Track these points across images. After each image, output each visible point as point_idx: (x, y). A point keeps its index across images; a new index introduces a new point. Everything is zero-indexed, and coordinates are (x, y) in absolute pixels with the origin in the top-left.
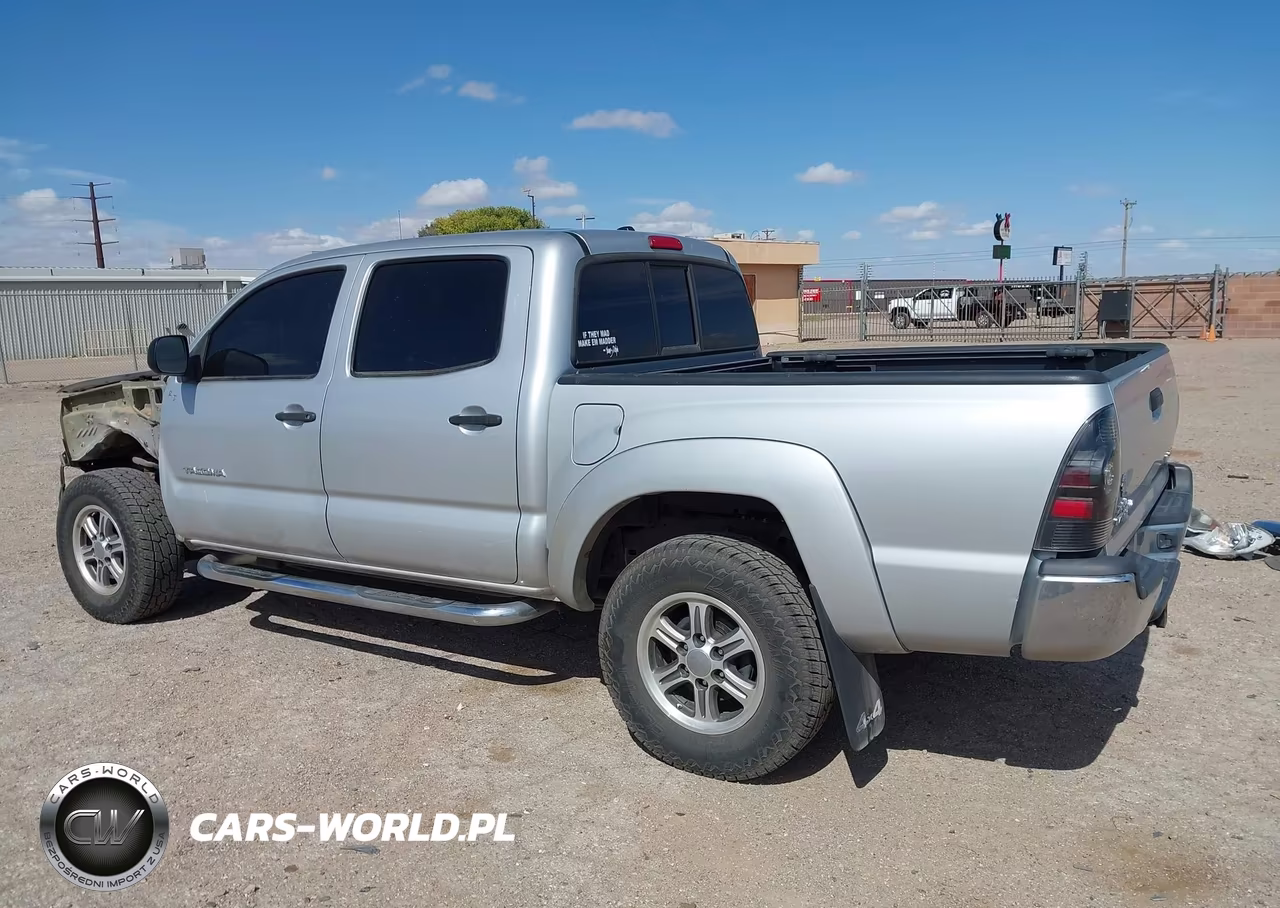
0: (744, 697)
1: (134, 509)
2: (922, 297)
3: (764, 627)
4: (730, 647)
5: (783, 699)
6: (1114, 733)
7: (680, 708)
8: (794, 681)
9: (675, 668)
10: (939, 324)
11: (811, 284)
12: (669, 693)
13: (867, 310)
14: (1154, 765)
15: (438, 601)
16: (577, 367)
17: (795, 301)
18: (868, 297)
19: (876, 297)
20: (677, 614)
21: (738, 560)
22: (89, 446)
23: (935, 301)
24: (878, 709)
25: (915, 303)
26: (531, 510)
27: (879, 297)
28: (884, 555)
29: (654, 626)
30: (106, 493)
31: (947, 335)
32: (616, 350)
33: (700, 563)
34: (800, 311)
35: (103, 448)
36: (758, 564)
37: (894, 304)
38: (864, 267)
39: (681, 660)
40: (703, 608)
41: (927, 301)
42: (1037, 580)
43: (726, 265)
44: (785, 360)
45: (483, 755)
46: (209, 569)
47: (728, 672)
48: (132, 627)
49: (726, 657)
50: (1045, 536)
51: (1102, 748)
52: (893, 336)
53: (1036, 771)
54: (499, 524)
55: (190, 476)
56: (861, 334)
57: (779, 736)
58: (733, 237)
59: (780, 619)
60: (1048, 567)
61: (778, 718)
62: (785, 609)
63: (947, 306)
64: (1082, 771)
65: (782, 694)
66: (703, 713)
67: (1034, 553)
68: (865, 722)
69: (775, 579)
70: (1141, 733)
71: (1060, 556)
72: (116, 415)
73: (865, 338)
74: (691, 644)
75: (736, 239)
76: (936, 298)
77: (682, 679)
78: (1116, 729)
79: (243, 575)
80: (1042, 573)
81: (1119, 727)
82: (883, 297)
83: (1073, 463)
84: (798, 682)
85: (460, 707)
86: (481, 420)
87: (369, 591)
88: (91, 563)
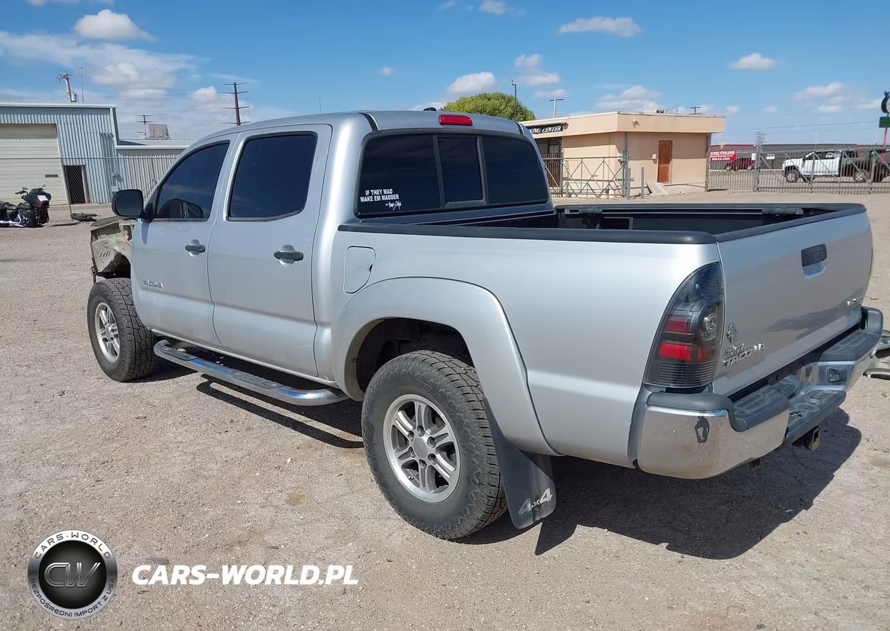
0: (449, 476)
1: (123, 306)
2: (810, 158)
3: (458, 426)
4: (440, 438)
5: (470, 483)
6: (774, 532)
7: (410, 479)
8: (476, 469)
9: (407, 450)
10: (820, 179)
11: (717, 148)
12: (405, 467)
13: (760, 168)
14: (793, 564)
15: (275, 384)
16: (360, 217)
17: (704, 160)
18: (762, 156)
19: (768, 158)
20: (409, 410)
21: (443, 373)
22: (107, 263)
23: (816, 161)
24: (547, 496)
25: (804, 162)
26: (324, 325)
27: (771, 158)
28: (535, 377)
29: (395, 417)
30: (108, 295)
31: (824, 188)
32: (399, 204)
33: (418, 373)
34: (707, 169)
35: (116, 264)
36: (458, 377)
37: (788, 163)
38: (760, 135)
39: (411, 444)
40: (423, 407)
41: (810, 161)
42: (645, 409)
43: (519, 137)
44: (567, 212)
45: (280, 499)
46: (160, 351)
47: (439, 456)
48: (126, 384)
49: (438, 445)
50: (652, 374)
51: (756, 543)
52: (780, 188)
53: (688, 558)
54: (305, 332)
55: (146, 286)
56: (754, 186)
57: (467, 509)
58: (658, 112)
59: (468, 421)
60: (654, 399)
61: (467, 496)
62: (472, 413)
63: (832, 165)
64: (728, 561)
65: (470, 477)
66: (424, 486)
67: (644, 386)
68: (530, 507)
69: (468, 390)
70: (798, 534)
71: (669, 390)
72: (119, 243)
73: (758, 189)
74: (417, 432)
75: (659, 114)
76: (817, 159)
77: (411, 458)
78: (778, 528)
79: (174, 356)
80: (649, 404)
81: (784, 526)
82: (774, 158)
83: (676, 312)
84: (480, 470)
85: (289, 460)
86: (292, 256)
87: (239, 373)
88: (105, 340)
